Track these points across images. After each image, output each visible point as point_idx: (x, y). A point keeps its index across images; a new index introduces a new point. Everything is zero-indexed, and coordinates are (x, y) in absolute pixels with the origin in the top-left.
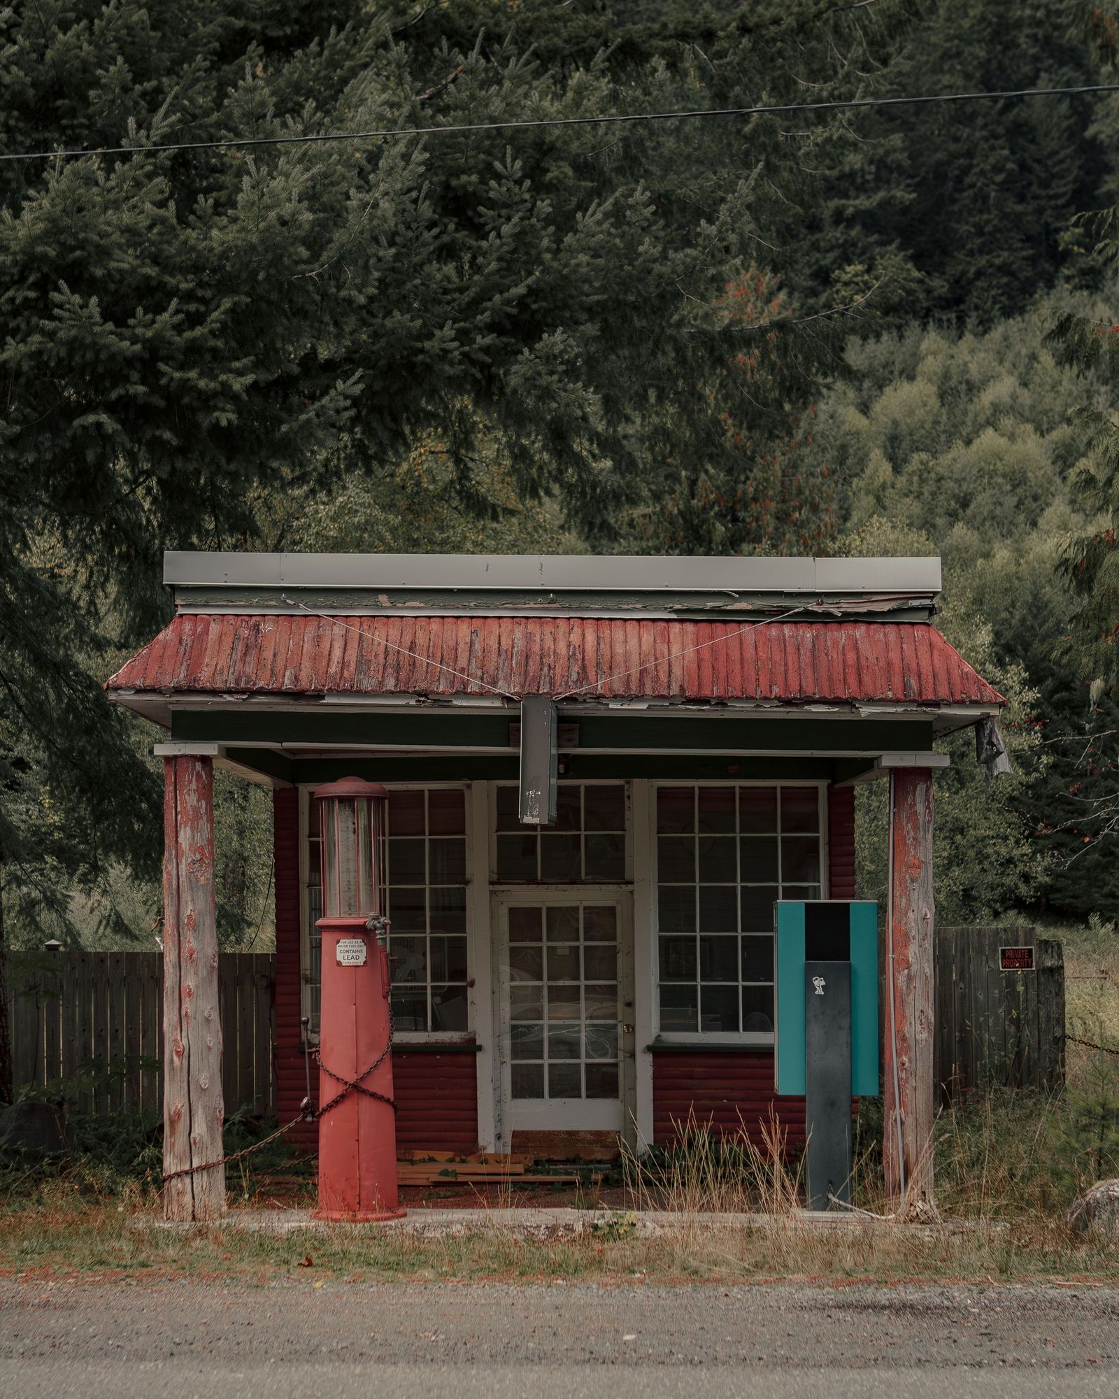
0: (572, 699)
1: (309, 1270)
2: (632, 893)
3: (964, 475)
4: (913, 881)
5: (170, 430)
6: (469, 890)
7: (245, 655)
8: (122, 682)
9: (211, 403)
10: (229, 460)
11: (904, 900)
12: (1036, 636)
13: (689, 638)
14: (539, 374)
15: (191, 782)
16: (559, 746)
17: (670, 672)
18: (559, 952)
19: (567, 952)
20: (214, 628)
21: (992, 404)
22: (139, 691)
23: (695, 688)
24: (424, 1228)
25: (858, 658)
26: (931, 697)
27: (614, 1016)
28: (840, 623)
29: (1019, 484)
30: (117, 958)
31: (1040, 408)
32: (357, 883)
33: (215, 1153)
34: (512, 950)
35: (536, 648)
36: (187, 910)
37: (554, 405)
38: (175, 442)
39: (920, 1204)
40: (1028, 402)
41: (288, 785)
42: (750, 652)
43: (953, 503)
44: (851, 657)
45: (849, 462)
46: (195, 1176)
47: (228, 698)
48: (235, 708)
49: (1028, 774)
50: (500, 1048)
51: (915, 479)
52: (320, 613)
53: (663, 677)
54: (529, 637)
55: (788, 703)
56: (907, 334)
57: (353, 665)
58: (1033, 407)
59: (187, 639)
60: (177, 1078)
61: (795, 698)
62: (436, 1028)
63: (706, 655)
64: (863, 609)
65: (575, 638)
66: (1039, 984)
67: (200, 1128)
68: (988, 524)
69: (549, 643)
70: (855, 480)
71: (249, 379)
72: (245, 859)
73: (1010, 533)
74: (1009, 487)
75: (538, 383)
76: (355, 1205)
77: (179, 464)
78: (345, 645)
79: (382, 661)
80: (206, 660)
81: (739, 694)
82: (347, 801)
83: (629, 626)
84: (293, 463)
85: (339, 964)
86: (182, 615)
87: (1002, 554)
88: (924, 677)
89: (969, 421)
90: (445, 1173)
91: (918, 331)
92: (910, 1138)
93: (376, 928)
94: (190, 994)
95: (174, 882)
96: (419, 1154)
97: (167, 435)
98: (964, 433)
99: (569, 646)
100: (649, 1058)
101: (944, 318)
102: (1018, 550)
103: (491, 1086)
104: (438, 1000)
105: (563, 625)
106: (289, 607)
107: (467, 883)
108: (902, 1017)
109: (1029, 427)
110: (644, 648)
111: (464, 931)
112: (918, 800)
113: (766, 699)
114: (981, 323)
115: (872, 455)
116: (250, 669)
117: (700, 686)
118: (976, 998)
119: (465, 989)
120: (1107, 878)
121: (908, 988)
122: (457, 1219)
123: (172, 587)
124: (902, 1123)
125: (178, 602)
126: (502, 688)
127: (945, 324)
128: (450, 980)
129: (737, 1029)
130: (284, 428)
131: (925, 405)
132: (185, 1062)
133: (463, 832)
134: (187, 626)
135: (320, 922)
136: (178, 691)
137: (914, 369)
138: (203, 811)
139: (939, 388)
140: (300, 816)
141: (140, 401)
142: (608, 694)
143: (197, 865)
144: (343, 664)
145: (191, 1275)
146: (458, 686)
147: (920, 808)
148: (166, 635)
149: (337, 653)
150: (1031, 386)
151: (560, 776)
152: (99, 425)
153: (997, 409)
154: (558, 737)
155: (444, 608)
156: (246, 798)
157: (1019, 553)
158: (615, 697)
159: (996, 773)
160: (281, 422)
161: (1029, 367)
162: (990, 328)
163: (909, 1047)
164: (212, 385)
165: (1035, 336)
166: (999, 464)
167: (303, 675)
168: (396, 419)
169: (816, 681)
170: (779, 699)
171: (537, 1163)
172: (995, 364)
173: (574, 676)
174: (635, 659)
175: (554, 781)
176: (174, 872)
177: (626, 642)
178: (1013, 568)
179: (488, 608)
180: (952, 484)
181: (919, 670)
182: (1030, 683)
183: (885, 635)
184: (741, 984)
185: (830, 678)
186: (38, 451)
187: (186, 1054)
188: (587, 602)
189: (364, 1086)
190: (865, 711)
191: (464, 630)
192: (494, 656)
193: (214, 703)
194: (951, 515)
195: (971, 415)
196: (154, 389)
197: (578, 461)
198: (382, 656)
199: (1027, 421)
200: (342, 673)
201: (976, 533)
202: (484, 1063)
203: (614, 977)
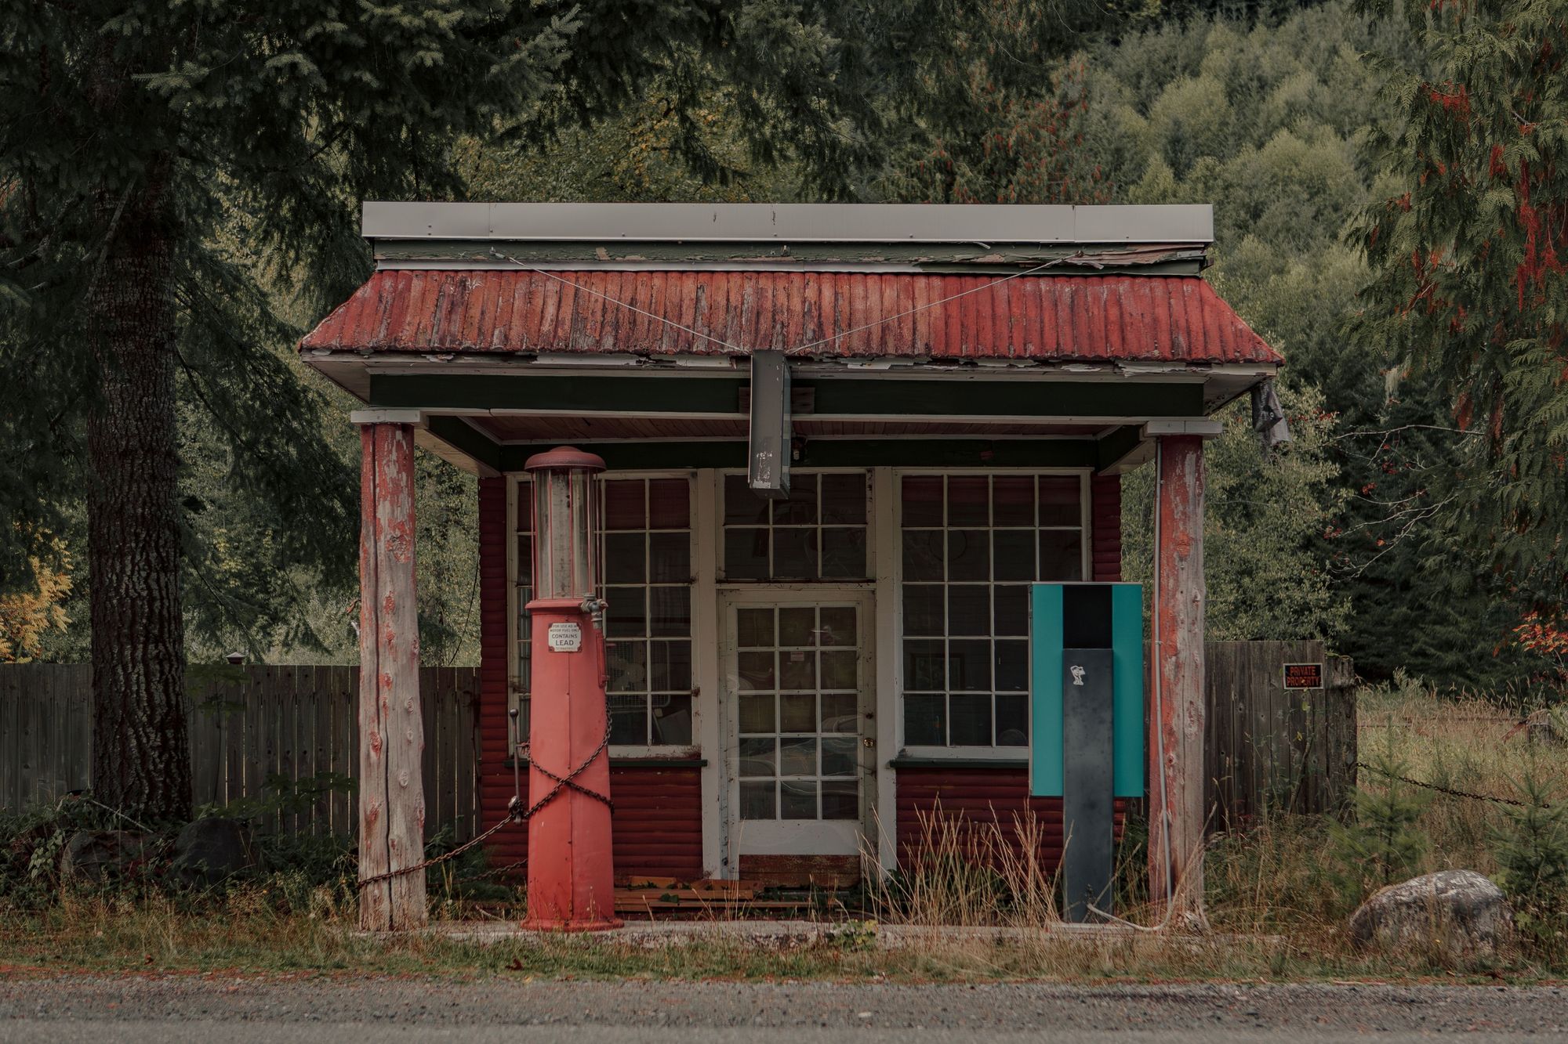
0: (807, 359)
1: (517, 973)
2: (873, 592)
3: (1254, 181)
4: (1181, 560)
5: (371, 71)
6: (695, 591)
7: (450, 312)
8: (317, 342)
9: (415, 42)
10: (433, 106)
11: (1171, 581)
12: (1336, 361)
13: (935, 294)
14: (773, 15)
15: (390, 452)
16: (793, 412)
17: (914, 330)
18: (793, 658)
19: (802, 658)
20: (417, 285)
21: (1287, 103)
22: (335, 352)
23: (942, 347)
24: (643, 938)
25: (1122, 315)
26: (1201, 355)
27: (854, 729)
28: (1102, 276)
29: (1317, 193)
30: (305, 671)
31: (1341, 108)
32: (571, 561)
33: (415, 856)
34: (741, 656)
35: (768, 305)
36: (386, 591)
37: (790, 49)
38: (375, 84)
39: (1188, 914)
40: (1328, 101)
41: (495, 474)
42: (1002, 308)
43: (1242, 213)
44: (1114, 312)
45: (1125, 168)
46: (394, 881)
47: (432, 359)
48: (439, 372)
49: (1325, 509)
50: (727, 764)
51: (1200, 186)
52: (536, 267)
53: (907, 333)
54: (760, 293)
55: (1044, 362)
56: (1191, 25)
57: (568, 323)
58: (1333, 106)
59: (388, 296)
60: (374, 774)
61: (1052, 357)
62: (657, 741)
63: (954, 311)
64: (1127, 262)
65: (811, 293)
66: (1327, 705)
67: (399, 830)
68: (1281, 236)
69: (782, 298)
70: (1132, 188)
71: (457, 15)
72: (443, 605)
73: (1308, 247)
74: (1306, 196)
75: (771, 26)
76: (569, 913)
77: (379, 108)
78: (560, 302)
79: (599, 318)
80: (408, 319)
81: (991, 353)
82: (561, 472)
83: (870, 281)
84: (504, 109)
85: (551, 649)
86: (381, 271)
87: (1298, 270)
88: (1193, 334)
89: (1261, 123)
90: (666, 898)
91: (1203, 22)
92: (1178, 842)
93: (591, 610)
94: (388, 683)
95: (372, 562)
96: (638, 880)
97: (367, 77)
98: (1255, 136)
99: (804, 302)
100: (892, 774)
101: (1233, 7)
102: (1316, 266)
103: (718, 805)
104: (659, 713)
105: (797, 281)
106: (498, 261)
107: (692, 581)
108: (1169, 709)
109: (1329, 129)
110: (886, 303)
111: (689, 635)
112: (1187, 470)
113: (1020, 358)
114: (1274, 13)
115: (1151, 160)
116: (455, 328)
117: (947, 345)
118: (1258, 720)
119: (688, 698)
120: (1417, 634)
121: (1176, 676)
122: (679, 932)
123: (372, 240)
124: (1169, 826)
125: (378, 256)
126: (730, 346)
127: (1234, 15)
128: (672, 689)
129: (990, 744)
130: (494, 69)
131: (1211, 104)
132: (383, 757)
133: (687, 526)
134: (388, 283)
135: (531, 604)
136: (377, 351)
137: (1199, 63)
138: (403, 483)
139: (1227, 85)
140: (508, 507)
141: (339, 40)
142: (847, 353)
143: (397, 542)
144: (557, 322)
145: (390, 974)
146: (682, 345)
147: (1190, 480)
148: (365, 292)
149: (551, 310)
150: (1331, 83)
151: (794, 463)
152: (294, 66)
153: (1292, 108)
154: (792, 402)
155: (668, 261)
156: (444, 536)
157: (1317, 268)
158: (854, 356)
159: (1274, 442)
160: (491, 63)
161: (1329, 63)
162: (1285, 19)
163: (1177, 741)
164: (416, 22)
165: (1335, 26)
166: (1294, 170)
167: (513, 334)
168: (615, 69)
169: (1075, 338)
170: (1034, 358)
171: (767, 890)
172: (1291, 58)
173: (810, 334)
174: (876, 314)
175: (786, 469)
176: (372, 550)
177: (866, 298)
178: (1310, 285)
179: (716, 262)
180: (1241, 192)
181: (1188, 327)
182: (1327, 408)
183: (1151, 289)
184: (994, 693)
185: (1091, 336)
186: (228, 95)
187: (384, 748)
188: (824, 254)
189: (578, 783)
190: (1129, 371)
191: (689, 285)
192: (722, 313)
193: (417, 366)
194: (1240, 228)
195: (1263, 116)
196: (355, 27)
197: (816, 119)
198: (599, 314)
199: (1327, 122)
200: (556, 332)
201: (1268, 246)
202: (710, 782)
203: (855, 686)
